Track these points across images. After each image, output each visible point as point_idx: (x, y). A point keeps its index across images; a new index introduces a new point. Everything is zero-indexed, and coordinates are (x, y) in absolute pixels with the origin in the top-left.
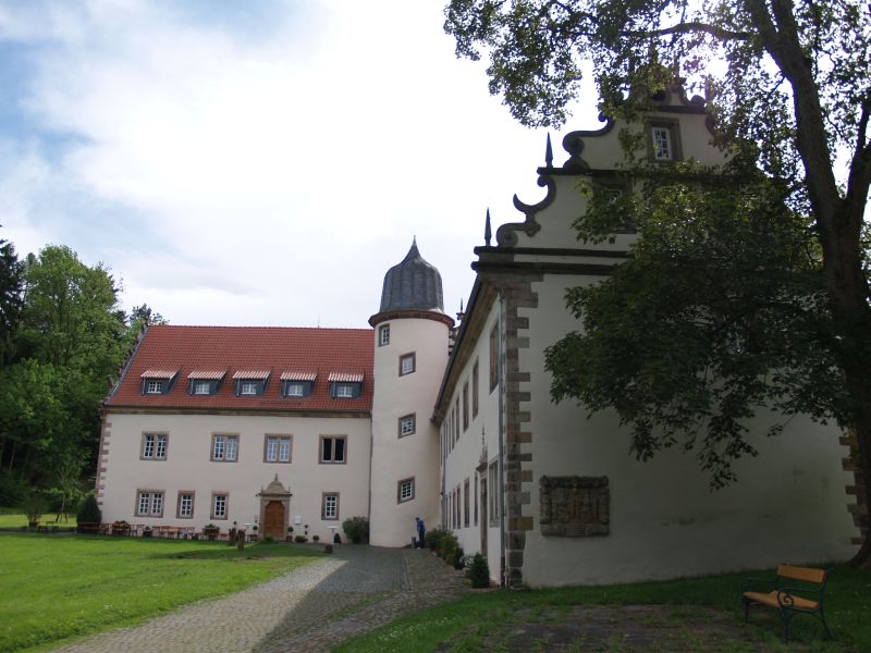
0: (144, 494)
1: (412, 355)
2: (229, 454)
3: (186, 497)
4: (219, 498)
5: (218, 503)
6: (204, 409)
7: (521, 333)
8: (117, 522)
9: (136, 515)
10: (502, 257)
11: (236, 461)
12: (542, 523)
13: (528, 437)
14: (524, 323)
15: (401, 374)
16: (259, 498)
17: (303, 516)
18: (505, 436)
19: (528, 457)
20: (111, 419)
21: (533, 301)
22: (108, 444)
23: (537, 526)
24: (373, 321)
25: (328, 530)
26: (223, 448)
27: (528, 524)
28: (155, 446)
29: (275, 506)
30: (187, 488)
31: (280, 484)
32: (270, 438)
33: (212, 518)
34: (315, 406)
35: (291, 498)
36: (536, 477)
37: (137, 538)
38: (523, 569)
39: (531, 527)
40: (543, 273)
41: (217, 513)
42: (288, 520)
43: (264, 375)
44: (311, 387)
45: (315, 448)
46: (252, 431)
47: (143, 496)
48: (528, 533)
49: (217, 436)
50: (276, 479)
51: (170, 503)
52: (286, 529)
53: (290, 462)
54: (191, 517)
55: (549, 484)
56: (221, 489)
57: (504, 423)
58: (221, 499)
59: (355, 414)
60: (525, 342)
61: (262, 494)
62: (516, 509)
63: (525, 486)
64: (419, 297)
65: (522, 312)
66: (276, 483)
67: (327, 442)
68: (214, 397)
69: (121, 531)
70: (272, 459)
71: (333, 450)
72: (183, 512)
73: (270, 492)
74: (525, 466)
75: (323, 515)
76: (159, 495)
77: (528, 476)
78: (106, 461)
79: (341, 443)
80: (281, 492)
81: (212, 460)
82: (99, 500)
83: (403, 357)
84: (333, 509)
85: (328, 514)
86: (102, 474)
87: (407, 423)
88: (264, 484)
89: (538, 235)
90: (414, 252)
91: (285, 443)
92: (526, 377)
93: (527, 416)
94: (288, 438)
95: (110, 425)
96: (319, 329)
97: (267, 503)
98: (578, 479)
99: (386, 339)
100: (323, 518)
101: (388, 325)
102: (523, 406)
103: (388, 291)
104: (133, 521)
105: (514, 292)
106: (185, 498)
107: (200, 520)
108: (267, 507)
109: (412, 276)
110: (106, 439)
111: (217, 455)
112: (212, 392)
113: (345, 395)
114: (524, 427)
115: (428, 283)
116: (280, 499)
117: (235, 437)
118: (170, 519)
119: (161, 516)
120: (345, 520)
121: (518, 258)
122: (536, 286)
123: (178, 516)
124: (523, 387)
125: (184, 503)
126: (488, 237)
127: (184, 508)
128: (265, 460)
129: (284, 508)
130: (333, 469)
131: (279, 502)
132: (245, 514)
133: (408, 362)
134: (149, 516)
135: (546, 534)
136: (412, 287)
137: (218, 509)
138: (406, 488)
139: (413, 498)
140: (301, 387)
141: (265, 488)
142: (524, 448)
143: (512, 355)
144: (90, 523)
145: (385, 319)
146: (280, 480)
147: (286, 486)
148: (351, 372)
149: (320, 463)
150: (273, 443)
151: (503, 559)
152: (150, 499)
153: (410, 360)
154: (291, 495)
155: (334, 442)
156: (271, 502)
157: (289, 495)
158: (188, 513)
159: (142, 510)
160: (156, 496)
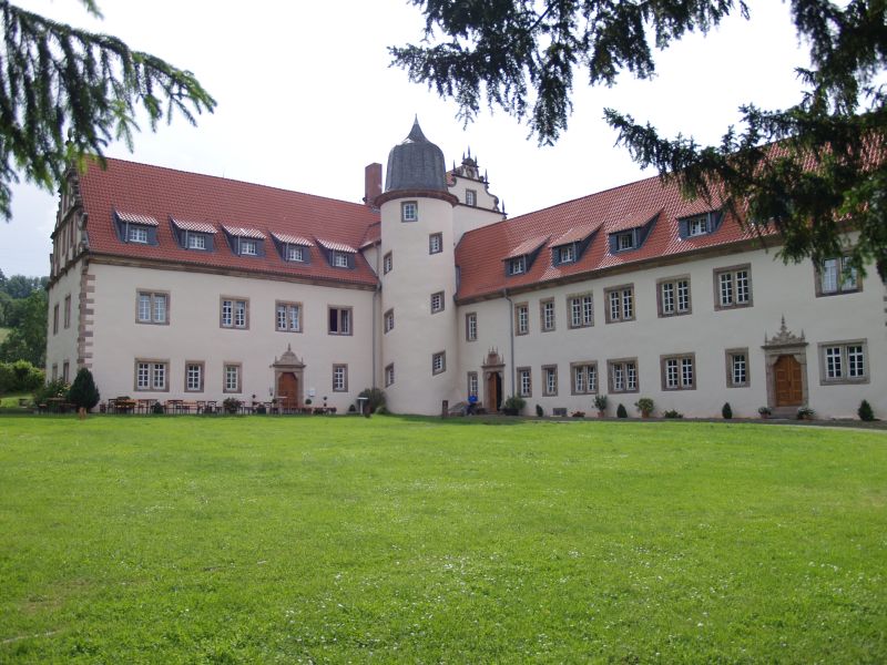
0: (142, 364)
1: (439, 235)
3: (194, 369)
4: (229, 369)
8: (120, 398)
9: (136, 389)
11: (246, 328)
15: (431, 253)
16: (273, 369)
17: (315, 387)
25: (342, 401)
26: (234, 313)
28: (152, 307)
29: (289, 377)
30: (195, 358)
31: (293, 355)
32: (281, 305)
33: (225, 391)
35: (305, 370)
42: (302, 391)
46: (263, 296)
47: (141, 366)
49: (224, 299)
50: (289, 349)
51: (177, 376)
52: (303, 401)
53: (300, 332)
54: (201, 391)
56: (233, 359)
59: (361, 286)
61: (276, 365)
66: (289, 354)
67: (333, 313)
68: (211, 254)
69: (123, 407)
70: (282, 328)
71: (339, 321)
72: (191, 385)
73: (284, 362)
75: (334, 387)
76: (160, 365)
78: (91, 323)
79: (346, 313)
80: (294, 363)
81: (221, 326)
83: (432, 236)
84: (342, 381)
85: (337, 386)
86: (88, 339)
87: (437, 299)
88: (278, 354)
91: (295, 312)
94: (297, 306)
97: (281, 375)
99: (410, 214)
100: (334, 390)
101: (415, 202)
104: (135, 396)
106: (192, 369)
107: (214, 393)
108: (280, 379)
111: (226, 321)
112: (207, 248)
116: (293, 370)
117: (243, 302)
118: (177, 390)
119: (166, 390)
123: (185, 390)
125: (191, 374)
127: (196, 380)
128: (277, 329)
129: (297, 380)
130: (338, 340)
131: (293, 373)
132: (260, 385)
133: (437, 241)
134: (152, 390)
137: (229, 380)
138: (437, 360)
139: (444, 370)
141: (279, 359)
146: (293, 351)
147: (300, 357)
149: (329, 333)
150: (281, 311)
152: (150, 369)
154: (304, 366)
155: (339, 313)
156: (285, 373)
157: (302, 367)
158: (196, 385)
159: (141, 382)
160: (157, 367)
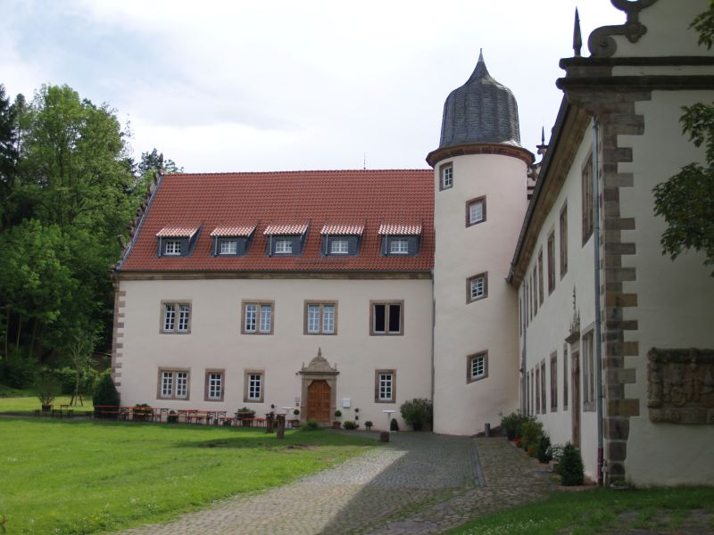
0: (166, 373)
1: (481, 200)
2: (263, 325)
3: (215, 377)
4: (252, 378)
5: (252, 384)
6: (231, 272)
7: (622, 167)
8: (138, 405)
9: (159, 397)
10: (598, 71)
11: (271, 333)
12: (651, 407)
13: (632, 300)
14: (627, 155)
15: (468, 225)
16: (300, 377)
17: (352, 398)
18: (602, 298)
19: (633, 325)
20: (124, 286)
21: (638, 126)
22: (122, 316)
23: (644, 412)
24: (432, 159)
25: (383, 415)
26: (255, 319)
27: (633, 407)
28: (176, 317)
29: (319, 386)
30: (216, 366)
31: (325, 361)
32: (310, 305)
33: (246, 400)
34: (363, 266)
35: (338, 377)
36: (643, 350)
37: (161, 424)
38: (626, 463)
39: (636, 412)
40: (650, 89)
41: (252, 395)
42: (335, 401)
43: (301, 229)
44: (358, 242)
45: (365, 317)
46: (289, 296)
47: (166, 375)
48: (633, 420)
49: (247, 304)
50: (320, 354)
51: (197, 383)
52: (332, 413)
53: (335, 334)
54: (222, 400)
55: (660, 359)
56: (255, 367)
57: (602, 282)
58: (255, 377)
59: (413, 275)
60: (628, 179)
61: (304, 373)
62: (617, 389)
63: (629, 361)
64: (489, 127)
65: (623, 141)
66: (320, 359)
67: (379, 309)
68: (242, 257)
69: (143, 415)
70: (314, 331)
71: (387, 318)
72: (212, 394)
73: (313, 369)
74: (629, 336)
75: (376, 397)
76: (184, 374)
77: (633, 348)
78: (122, 335)
79: (396, 310)
80: (326, 370)
81: (243, 332)
82: (117, 380)
83: (471, 203)
84: (389, 390)
85: (383, 396)
86: (119, 351)
87: (477, 286)
88: (306, 361)
89: (644, 39)
90: (481, 69)
91: (328, 311)
92: (630, 224)
93: (631, 273)
94: (332, 304)
95: (124, 294)
96: (365, 172)
97: (309, 383)
98: (698, 353)
99: (448, 180)
100: (377, 400)
101: (451, 164)
102: (626, 260)
103: (450, 121)
104: (156, 404)
105: (612, 116)
106: (213, 377)
107: (232, 403)
108: (309, 387)
109: (480, 101)
110: (121, 310)
111: (249, 326)
112: (239, 252)
113: (400, 252)
114: (628, 288)
115: (500, 108)
116: (324, 377)
117: (268, 305)
118: (197, 402)
119: (187, 399)
120: (403, 402)
121: (618, 71)
122: (641, 107)
123: (206, 399)
124: (626, 236)
125: (213, 383)
126: (577, 45)
127: (213, 388)
128: (306, 332)
129: (329, 388)
130: (387, 341)
131: (325, 381)
132: (285, 396)
133: (477, 208)
134: (174, 398)
135: (655, 421)
136: (480, 115)
137: (252, 389)
138: (477, 364)
139: (486, 376)
140: (346, 243)
141: (306, 366)
142: (628, 314)
143: (612, 196)
144: (108, 407)
145: (448, 156)
146: (324, 356)
147: (333, 362)
148: (406, 223)
149: (372, 334)
150: (314, 311)
151: (601, 451)
152: (174, 379)
153: (479, 207)
154: (338, 373)
155: (387, 309)
156: (314, 381)
157: (335, 373)
158: (218, 394)
159: (165, 391)
160: (180, 376)
